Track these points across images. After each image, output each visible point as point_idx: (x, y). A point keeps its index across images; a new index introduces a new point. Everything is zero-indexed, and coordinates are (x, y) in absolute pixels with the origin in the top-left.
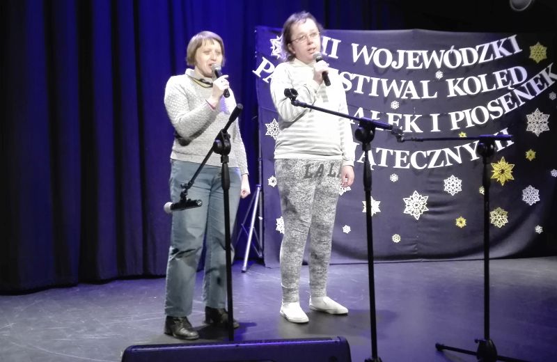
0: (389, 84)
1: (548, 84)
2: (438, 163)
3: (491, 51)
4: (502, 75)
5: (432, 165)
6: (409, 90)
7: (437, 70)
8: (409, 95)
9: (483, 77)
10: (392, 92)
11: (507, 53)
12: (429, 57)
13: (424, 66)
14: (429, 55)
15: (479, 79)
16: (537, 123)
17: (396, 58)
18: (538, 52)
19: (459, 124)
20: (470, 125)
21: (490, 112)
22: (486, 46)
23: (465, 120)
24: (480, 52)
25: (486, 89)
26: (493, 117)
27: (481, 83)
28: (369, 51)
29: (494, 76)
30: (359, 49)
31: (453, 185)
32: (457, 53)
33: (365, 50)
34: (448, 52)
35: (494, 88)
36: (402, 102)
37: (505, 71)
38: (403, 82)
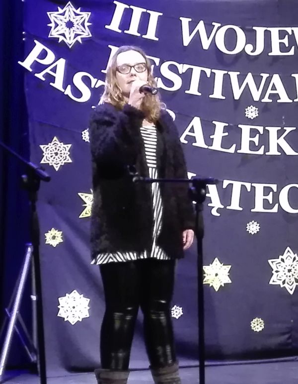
0: (241, 79)
6: (274, 88)
8: (275, 97)
10: (247, 92)
30: (192, 26)
33: (201, 27)
36: (264, 108)
38: (265, 76)
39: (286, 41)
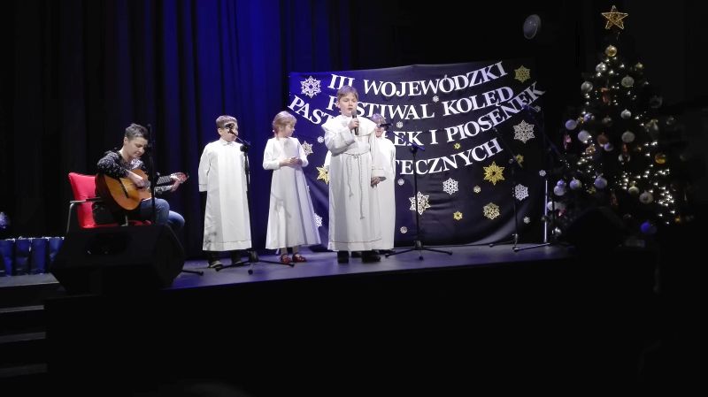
0: (394, 109)
1: (532, 99)
2: (437, 168)
3: (480, 76)
4: (490, 95)
5: (432, 171)
6: (411, 112)
7: (434, 95)
8: (412, 117)
9: (473, 98)
10: (397, 115)
11: (494, 77)
12: (426, 86)
13: (423, 92)
14: (426, 84)
15: (471, 99)
16: (524, 132)
17: (399, 88)
18: (522, 74)
19: (453, 137)
20: (463, 137)
21: (480, 126)
22: (476, 73)
23: (459, 133)
24: (470, 78)
25: (476, 107)
26: (483, 130)
27: (472, 103)
28: (378, 85)
29: (484, 97)
30: (369, 84)
31: (451, 186)
32: (450, 80)
33: (374, 84)
34: (442, 81)
35: (484, 106)
36: (405, 122)
37: (493, 92)
38: (406, 106)
39: (417, 88)
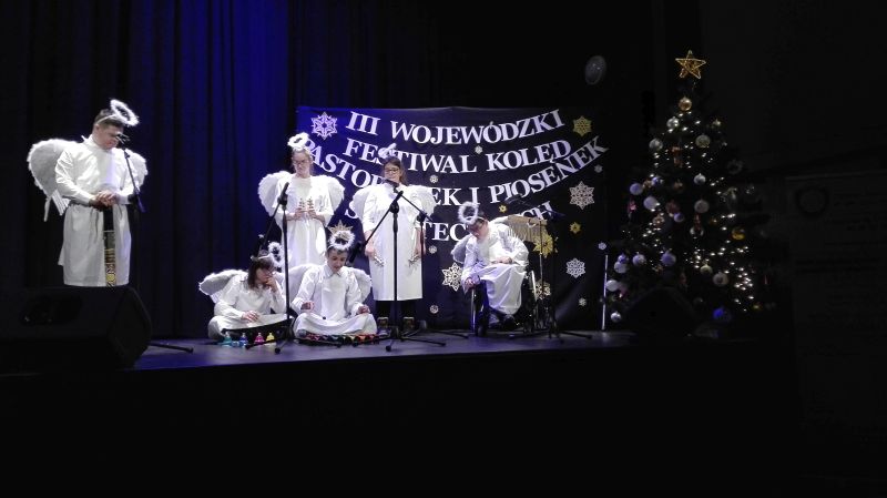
0: (427, 160)
1: (593, 157)
3: (532, 125)
4: (544, 149)
7: (476, 145)
8: (449, 170)
9: (524, 151)
10: (431, 166)
11: (549, 128)
12: (468, 133)
13: (463, 141)
14: (468, 131)
15: (520, 153)
16: (582, 196)
17: (434, 134)
18: (582, 126)
19: (498, 197)
20: (510, 197)
21: (531, 186)
22: (527, 121)
23: (505, 194)
24: (520, 127)
25: (526, 163)
26: (534, 191)
27: (522, 158)
28: (408, 128)
29: (536, 150)
30: (398, 126)
32: (496, 128)
33: (404, 126)
34: (487, 129)
35: (536, 162)
37: (548, 145)
38: (443, 157)
39: (456, 135)
